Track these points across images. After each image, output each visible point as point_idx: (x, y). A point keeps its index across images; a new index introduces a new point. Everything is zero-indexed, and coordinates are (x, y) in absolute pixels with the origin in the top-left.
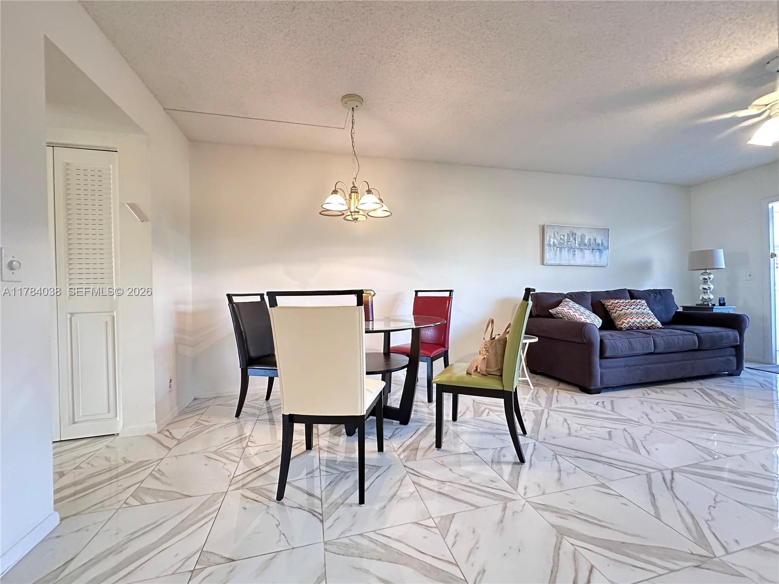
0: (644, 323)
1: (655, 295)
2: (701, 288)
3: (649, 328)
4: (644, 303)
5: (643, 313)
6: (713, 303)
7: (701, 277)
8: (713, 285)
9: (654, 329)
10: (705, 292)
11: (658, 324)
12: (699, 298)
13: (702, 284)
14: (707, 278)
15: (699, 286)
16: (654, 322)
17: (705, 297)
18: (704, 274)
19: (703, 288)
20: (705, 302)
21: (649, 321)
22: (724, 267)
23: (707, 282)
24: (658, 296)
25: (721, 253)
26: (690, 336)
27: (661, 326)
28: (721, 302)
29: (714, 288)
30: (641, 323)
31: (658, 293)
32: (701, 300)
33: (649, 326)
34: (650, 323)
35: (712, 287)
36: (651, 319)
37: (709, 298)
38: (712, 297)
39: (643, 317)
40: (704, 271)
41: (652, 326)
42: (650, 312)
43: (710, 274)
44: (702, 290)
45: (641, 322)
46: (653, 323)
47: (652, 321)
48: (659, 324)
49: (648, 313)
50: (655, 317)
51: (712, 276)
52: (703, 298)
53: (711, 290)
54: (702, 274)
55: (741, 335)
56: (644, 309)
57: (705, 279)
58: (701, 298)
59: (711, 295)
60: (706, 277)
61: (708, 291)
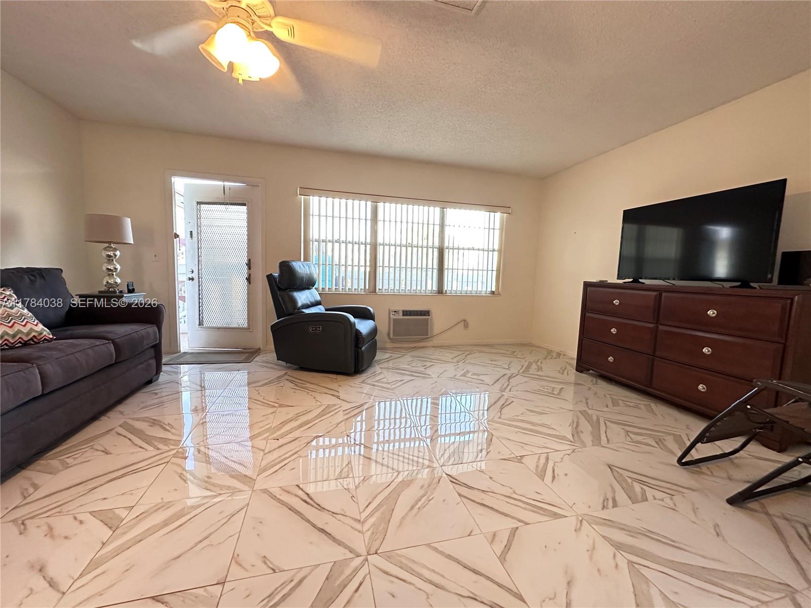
0: (14, 336)
1: (32, 278)
2: (104, 268)
3: (25, 344)
4: (10, 295)
5: (9, 315)
6: (120, 290)
7: (104, 254)
8: (120, 265)
9: (36, 343)
10: (109, 274)
11: (45, 333)
12: (102, 283)
13: (106, 263)
14: (112, 255)
15: (102, 266)
16: (37, 332)
17: (110, 282)
18: (108, 249)
19: (108, 269)
20: (111, 288)
21: (25, 330)
22: (132, 243)
23: (113, 260)
24: (38, 280)
25: (128, 222)
26: (103, 347)
27: (51, 336)
28: (130, 288)
29: (121, 269)
30: (6, 337)
31: (37, 276)
32: (105, 286)
33: (26, 339)
34: (28, 334)
35: (118, 267)
36: (29, 326)
37: (116, 282)
38: (118, 281)
39: (10, 325)
40: (107, 245)
41: (31, 339)
42: (26, 311)
43: (115, 250)
44: (106, 271)
45: (8, 334)
46: (34, 334)
47: (31, 330)
48: (47, 333)
49: (22, 315)
50: (36, 321)
51: (118, 253)
52: (108, 282)
53: (118, 271)
54: (105, 249)
55: (160, 329)
56: (12, 308)
57: (109, 256)
58: (105, 283)
59: (118, 279)
60: (111, 253)
61: (114, 273)
